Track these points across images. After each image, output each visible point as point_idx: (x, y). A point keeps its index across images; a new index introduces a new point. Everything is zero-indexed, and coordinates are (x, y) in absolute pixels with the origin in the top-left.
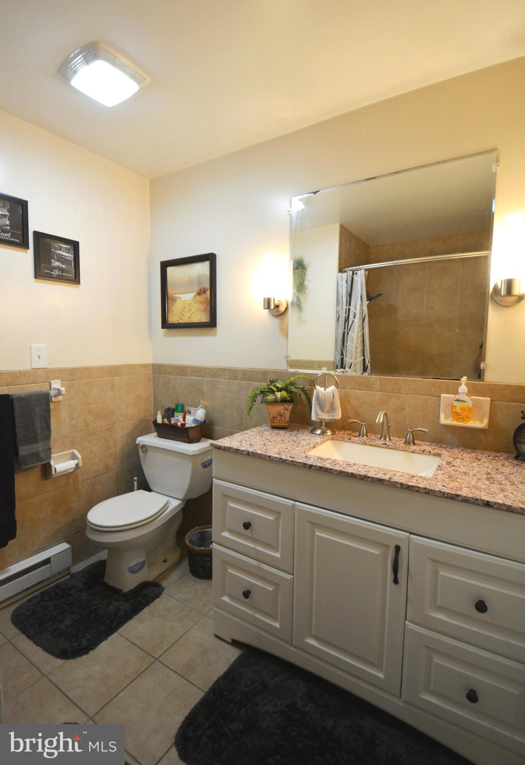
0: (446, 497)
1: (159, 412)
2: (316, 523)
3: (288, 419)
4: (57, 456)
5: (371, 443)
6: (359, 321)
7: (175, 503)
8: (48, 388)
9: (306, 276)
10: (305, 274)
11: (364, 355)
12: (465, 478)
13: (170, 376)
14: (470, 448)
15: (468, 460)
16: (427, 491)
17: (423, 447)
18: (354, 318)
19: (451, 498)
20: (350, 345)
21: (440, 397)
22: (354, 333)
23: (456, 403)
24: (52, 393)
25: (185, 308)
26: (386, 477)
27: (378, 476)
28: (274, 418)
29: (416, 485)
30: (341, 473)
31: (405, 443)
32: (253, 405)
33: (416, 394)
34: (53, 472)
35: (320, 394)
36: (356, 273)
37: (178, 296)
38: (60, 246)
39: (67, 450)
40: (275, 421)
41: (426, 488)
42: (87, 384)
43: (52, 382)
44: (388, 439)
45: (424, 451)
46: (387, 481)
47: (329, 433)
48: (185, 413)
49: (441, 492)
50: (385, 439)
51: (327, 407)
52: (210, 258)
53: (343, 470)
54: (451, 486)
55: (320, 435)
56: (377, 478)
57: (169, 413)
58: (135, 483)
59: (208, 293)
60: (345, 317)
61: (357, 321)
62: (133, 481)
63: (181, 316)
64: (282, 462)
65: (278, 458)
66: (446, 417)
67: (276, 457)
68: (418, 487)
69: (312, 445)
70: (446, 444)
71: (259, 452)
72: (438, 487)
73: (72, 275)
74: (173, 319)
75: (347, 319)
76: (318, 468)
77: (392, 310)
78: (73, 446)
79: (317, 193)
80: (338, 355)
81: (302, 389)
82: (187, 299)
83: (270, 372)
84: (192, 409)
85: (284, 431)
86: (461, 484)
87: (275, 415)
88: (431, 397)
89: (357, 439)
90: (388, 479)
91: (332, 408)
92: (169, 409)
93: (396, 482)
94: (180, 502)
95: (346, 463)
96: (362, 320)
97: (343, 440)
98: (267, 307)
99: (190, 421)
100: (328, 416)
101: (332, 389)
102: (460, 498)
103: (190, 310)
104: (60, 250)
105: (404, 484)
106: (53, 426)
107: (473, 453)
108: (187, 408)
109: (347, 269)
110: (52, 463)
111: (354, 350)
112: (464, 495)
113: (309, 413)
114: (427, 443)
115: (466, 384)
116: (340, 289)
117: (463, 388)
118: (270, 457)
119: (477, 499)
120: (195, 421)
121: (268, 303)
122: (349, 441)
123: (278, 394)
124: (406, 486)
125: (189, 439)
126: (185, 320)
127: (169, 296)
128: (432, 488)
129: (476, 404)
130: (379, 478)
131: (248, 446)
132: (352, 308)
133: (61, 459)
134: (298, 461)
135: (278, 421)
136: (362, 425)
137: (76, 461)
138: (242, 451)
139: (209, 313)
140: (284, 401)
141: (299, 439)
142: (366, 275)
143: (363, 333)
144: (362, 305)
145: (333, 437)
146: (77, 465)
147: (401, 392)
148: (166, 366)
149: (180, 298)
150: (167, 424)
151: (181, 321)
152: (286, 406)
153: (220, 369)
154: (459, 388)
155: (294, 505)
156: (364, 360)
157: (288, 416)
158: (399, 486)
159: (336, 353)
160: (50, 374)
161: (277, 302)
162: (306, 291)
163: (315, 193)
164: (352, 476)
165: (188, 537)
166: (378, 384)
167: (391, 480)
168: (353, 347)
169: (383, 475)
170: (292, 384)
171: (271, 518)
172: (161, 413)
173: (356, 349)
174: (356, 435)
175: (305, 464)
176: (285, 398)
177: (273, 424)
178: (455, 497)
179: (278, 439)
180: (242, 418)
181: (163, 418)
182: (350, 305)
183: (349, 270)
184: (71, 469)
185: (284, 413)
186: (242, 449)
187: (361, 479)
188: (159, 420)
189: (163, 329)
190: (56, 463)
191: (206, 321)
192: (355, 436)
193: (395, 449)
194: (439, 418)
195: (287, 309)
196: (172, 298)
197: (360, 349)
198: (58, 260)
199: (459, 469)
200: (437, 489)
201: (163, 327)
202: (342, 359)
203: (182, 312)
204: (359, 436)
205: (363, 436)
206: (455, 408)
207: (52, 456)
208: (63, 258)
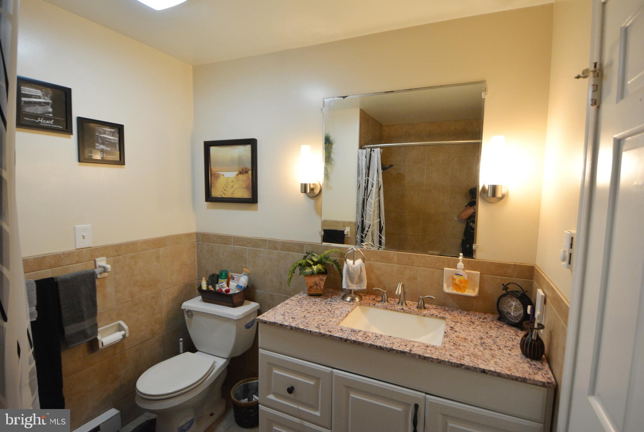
0: (453, 366)
1: (204, 278)
2: (350, 387)
3: (323, 288)
4: (103, 330)
5: (391, 308)
6: (376, 190)
7: (221, 362)
8: (93, 267)
9: (332, 150)
10: (332, 148)
11: (380, 218)
12: (465, 344)
13: (214, 244)
14: (466, 310)
15: (465, 323)
16: (439, 361)
17: (431, 310)
18: (372, 187)
19: (457, 367)
20: (369, 210)
21: (443, 270)
22: (372, 200)
23: (455, 277)
24: (98, 271)
25: (227, 184)
26: (407, 349)
27: (401, 349)
28: (311, 287)
29: (431, 356)
30: (371, 346)
31: (417, 307)
32: (292, 276)
33: (425, 267)
34: (100, 346)
35: (350, 268)
36: (373, 151)
37: (221, 173)
38: (104, 130)
39: (113, 322)
40: (312, 290)
41: (438, 359)
42: (132, 257)
43: (97, 259)
44: (404, 305)
45: (432, 315)
46: (408, 353)
47: (357, 299)
48: (229, 279)
49: (449, 362)
50: (402, 304)
51: (356, 279)
52: (252, 143)
53: (373, 343)
54: (456, 354)
55: (349, 302)
56: (401, 351)
57: (214, 279)
58: (181, 343)
59: (250, 172)
60: (365, 186)
61: (375, 190)
62: (179, 342)
63: (224, 191)
64: (322, 336)
65: (318, 333)
66: (448, 286)
67: (316, 332)
68: (433, 358)
69: (345, 315)
70: (448, 306)
71: (301, 327)
72: (446, 357)
73: (117, 158)
74: (215, 193)
75: (366, 188)
76: (352, 342)
77: (400, 177)
78: (119, 317)
79: (346, 98)
80: (359, 217)
81: (335, 261)
82: (231, 177)
83: (306, 244)
84: (235, 275)
85: (320, 299)
86: (463, 352)
87: (312, 285)
88: (436, 270)
89: (380, 304)
90: (409, 352)
91: (360, 280)
92: (213, 275)
93: (415, 354)
94: (225, 360)
95: (374, 335)
96: (378, 189)
97: (369, 305)
98: (303, 192)
99: (233, 287)
100: (357, 287)
101: (359, 262)
102: (463, 367)
103: (232, 186)
104: (105, 133)
105: (421, 356)
106: (99, 301)
107: (468, 316)
108: (230, 274)
109: (366, 146)
110: (99, 337)
111: (372, 213)
112: (467, 364)
113: (340, 281)
114: (434, 306)
115: (463, 262)
116: (360, 163)
117: (461, 265)
118: (310, 331)
119: (476, 368)
120: (238, 287)
121: (304, 188)
122: (374, 306)
123: (315, 268)
124: (423, 357)
125: (233, 303)
126: (228, 195)
127: (212, 172)
128: (443, 359)
129: (470, 276)
130: (402, 350)
131: (291, 320)
132: (370, 179)
133: (108, 332)
134: (335, 335)
135: (314, 290)
136: (384, 292)
137: (123, 332)
138: (286, 326)
139: (250, 190)
140: (320, 273)
141: (334, 308)
142: (381, 152)
143: (379, 199)
144: (378, 177)
145: (361, 303)
146: (124, 336)
147: (414, 265)
148: (210, 235)
149: (223, 175)
150: (212, 291)
151: (224, 196)
152: (321, 277)
153: (261, 240)
154: (458, 264)
155: (332, 372)
156: (380, 221)
157: (323, 285)
158: (417, 357)
159: (357, 215)
160: (94, 252)
161: (312, 186)
162: (333, 163)
163: (344, 97)
164: (381, 348)
165: (233, 392)
166: (396, 258)
167: (412, 352)
168: (371, 211)
169: (404, 347)
170: (326, 258)
171: (312, 383)
172: (206, 279)
173: (374, 212)
174: (379, 300)
175: (341, 339)
176: (320, 270)
177: (311, 292)
178: (460, 366)
179: (315, 308)
180: (281, 283)
181: (208, 285)
182: (368, 176)
183: (369, 148)
184: (119, 340)
185: (320, 283)
186: (286, 324)
187: (388, 351)
188: (204, 287)
189: (206, 203)
190: (103, 337)
191: (248, 197)
192: (379, 302)
193: (411, 313)
194: (442, 286)
195: (321, 191)
196: (215, 174)
197: (377, 212)
198: (103, 144)
199: (460, 335)
200: (447, 360)
201: (207, 200)
202: (363, 221)
203: (225, 188)
204: (381, 301)
205: (385, 302)
206: (455, 280)
207: (99, 329)
208: (107, 141)
